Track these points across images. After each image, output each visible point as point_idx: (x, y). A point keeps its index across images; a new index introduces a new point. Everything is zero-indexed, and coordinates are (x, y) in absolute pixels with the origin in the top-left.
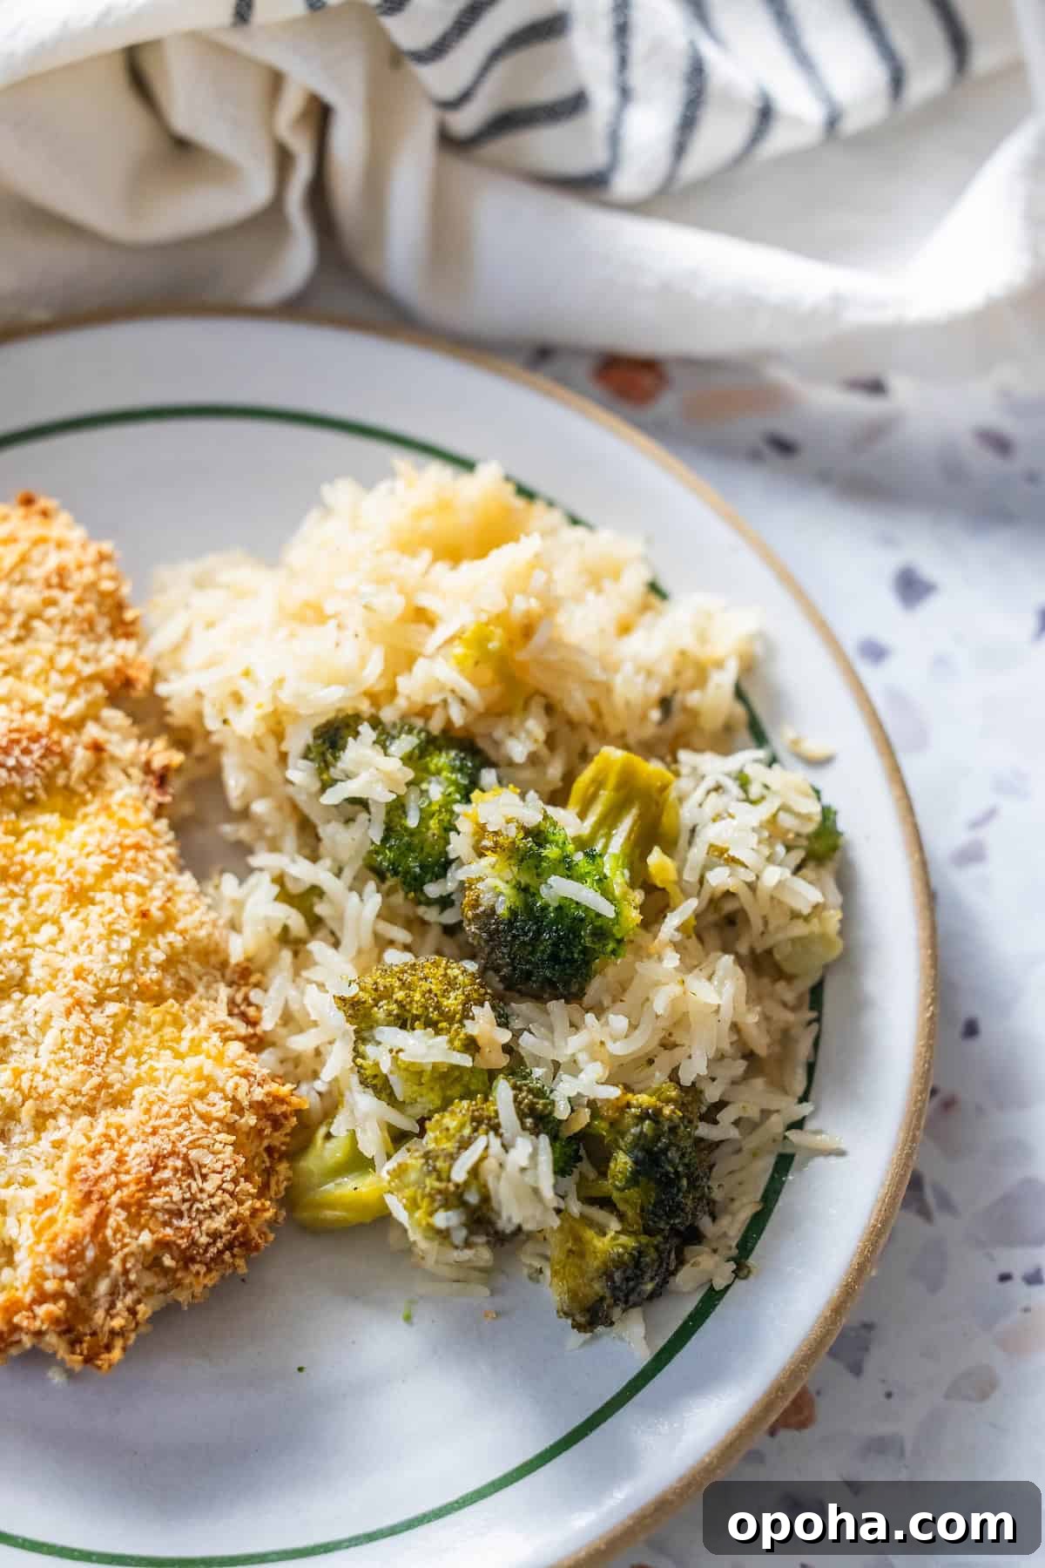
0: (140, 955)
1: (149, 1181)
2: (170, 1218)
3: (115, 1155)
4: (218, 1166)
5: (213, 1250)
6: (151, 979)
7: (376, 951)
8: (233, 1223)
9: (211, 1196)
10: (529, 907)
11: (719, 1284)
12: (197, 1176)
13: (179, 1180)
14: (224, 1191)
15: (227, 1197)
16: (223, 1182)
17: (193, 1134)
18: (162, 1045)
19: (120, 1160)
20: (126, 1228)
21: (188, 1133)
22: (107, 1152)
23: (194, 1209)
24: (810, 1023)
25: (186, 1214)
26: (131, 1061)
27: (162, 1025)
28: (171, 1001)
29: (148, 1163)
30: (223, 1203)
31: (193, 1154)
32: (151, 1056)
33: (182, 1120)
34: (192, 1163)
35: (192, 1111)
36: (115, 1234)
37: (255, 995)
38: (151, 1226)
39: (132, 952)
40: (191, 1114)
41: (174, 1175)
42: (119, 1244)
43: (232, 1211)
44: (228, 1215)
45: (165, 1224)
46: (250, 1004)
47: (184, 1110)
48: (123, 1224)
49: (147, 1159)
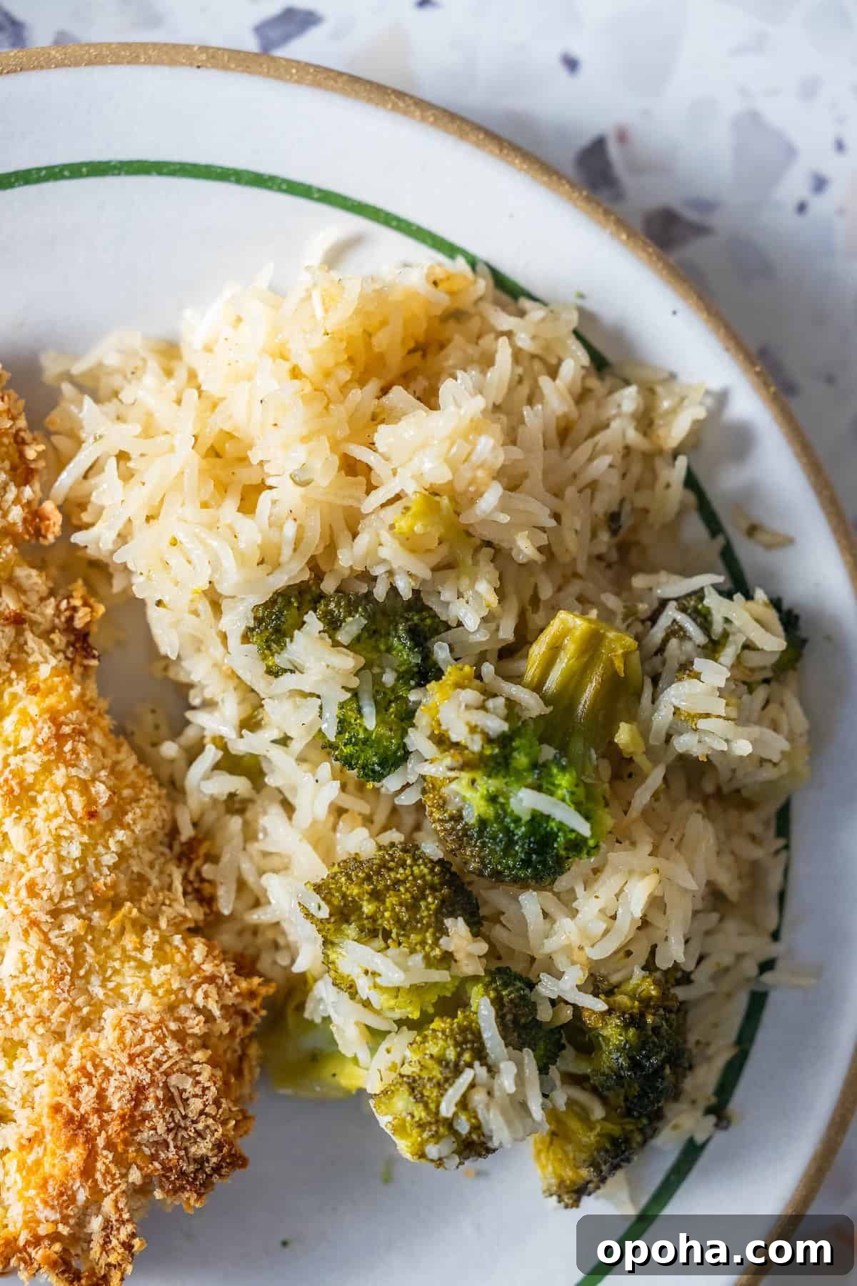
0: (91, 861)
1: (132, 1117)
2: (157, 1151)
3: (94, 1092)
4: (198, 1090)
5: (201, 1177)
6: (105, 884)
7: (332, 819)
8: (218, 1146)
9: (194, 1122)
10: (499, 818)
11: (700, 1139)
12: (179, 1102)
13: (161, 1111)
14: (207, 1115)
15: (210, 1121)
16: (205, 1106)
17: (170, 1057)
18: (126, 957)
19: (101, 1096)
20: (113, 1169)
21: (165, 1058)
22: (86, 1089)
23: (179, 1138)
24: (777, 852)
25: (172, 1144)
26: (95, 980)
27: (122, 932)
28: (128, 904)
29: (128, 1097)
30: (207, 1127)
31: (173, 1080)
32: (116, 972)
33: (157, 1044)
34: (173, 1090)
35: (166, 1033)
36: (104, 1176)
37: (207, 870)
38: (139, 1162)
39: (83, 859)
40: (165, 1036)
41: (157, 1106)
42: (110, 1186)
43: (217, 1135)
44: (213, 1139)
45: (154, 1157)
46: (202, 880)
47: (158, 1032)
48: (112, 1167)
49: (127, 1093)
